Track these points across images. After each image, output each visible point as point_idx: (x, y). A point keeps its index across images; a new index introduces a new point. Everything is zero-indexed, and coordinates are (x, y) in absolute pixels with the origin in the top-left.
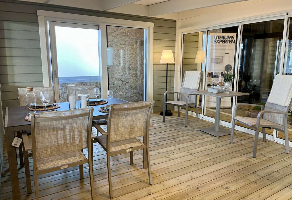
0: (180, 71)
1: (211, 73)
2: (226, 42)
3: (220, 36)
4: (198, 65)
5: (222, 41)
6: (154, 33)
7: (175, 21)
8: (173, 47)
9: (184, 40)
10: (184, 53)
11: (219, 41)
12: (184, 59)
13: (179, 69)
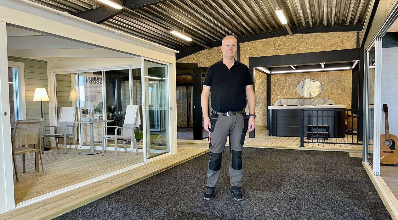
0: (55, 109)
1: (86, 110)
2: (97, 82)
3: (91, 77)
4: (72, 103)
5: (93, 81)
6: (24, 72)
7: (46, 62)
8: (45, 86)
9: (57, 79)
10: (58, 91)
11: (91, 82)
12: (58, 97)
13: (54, 107)
